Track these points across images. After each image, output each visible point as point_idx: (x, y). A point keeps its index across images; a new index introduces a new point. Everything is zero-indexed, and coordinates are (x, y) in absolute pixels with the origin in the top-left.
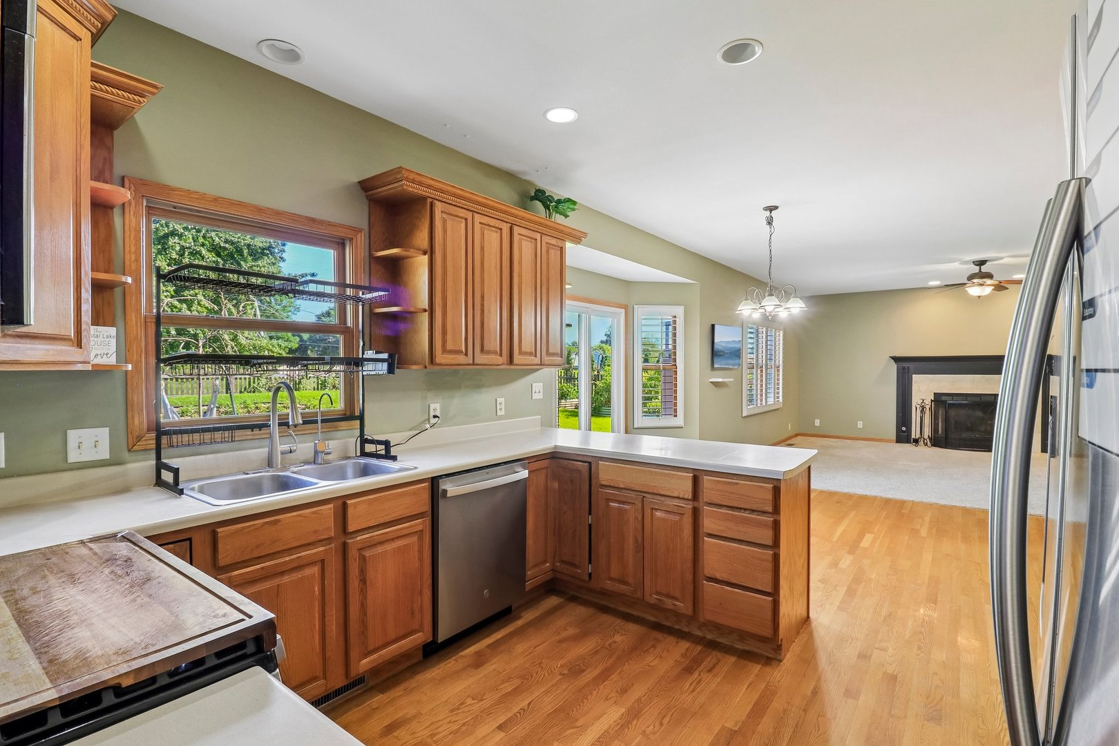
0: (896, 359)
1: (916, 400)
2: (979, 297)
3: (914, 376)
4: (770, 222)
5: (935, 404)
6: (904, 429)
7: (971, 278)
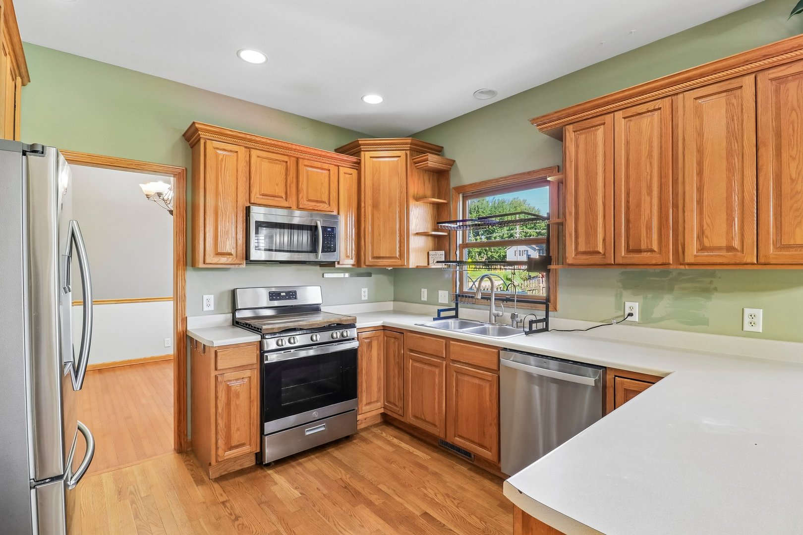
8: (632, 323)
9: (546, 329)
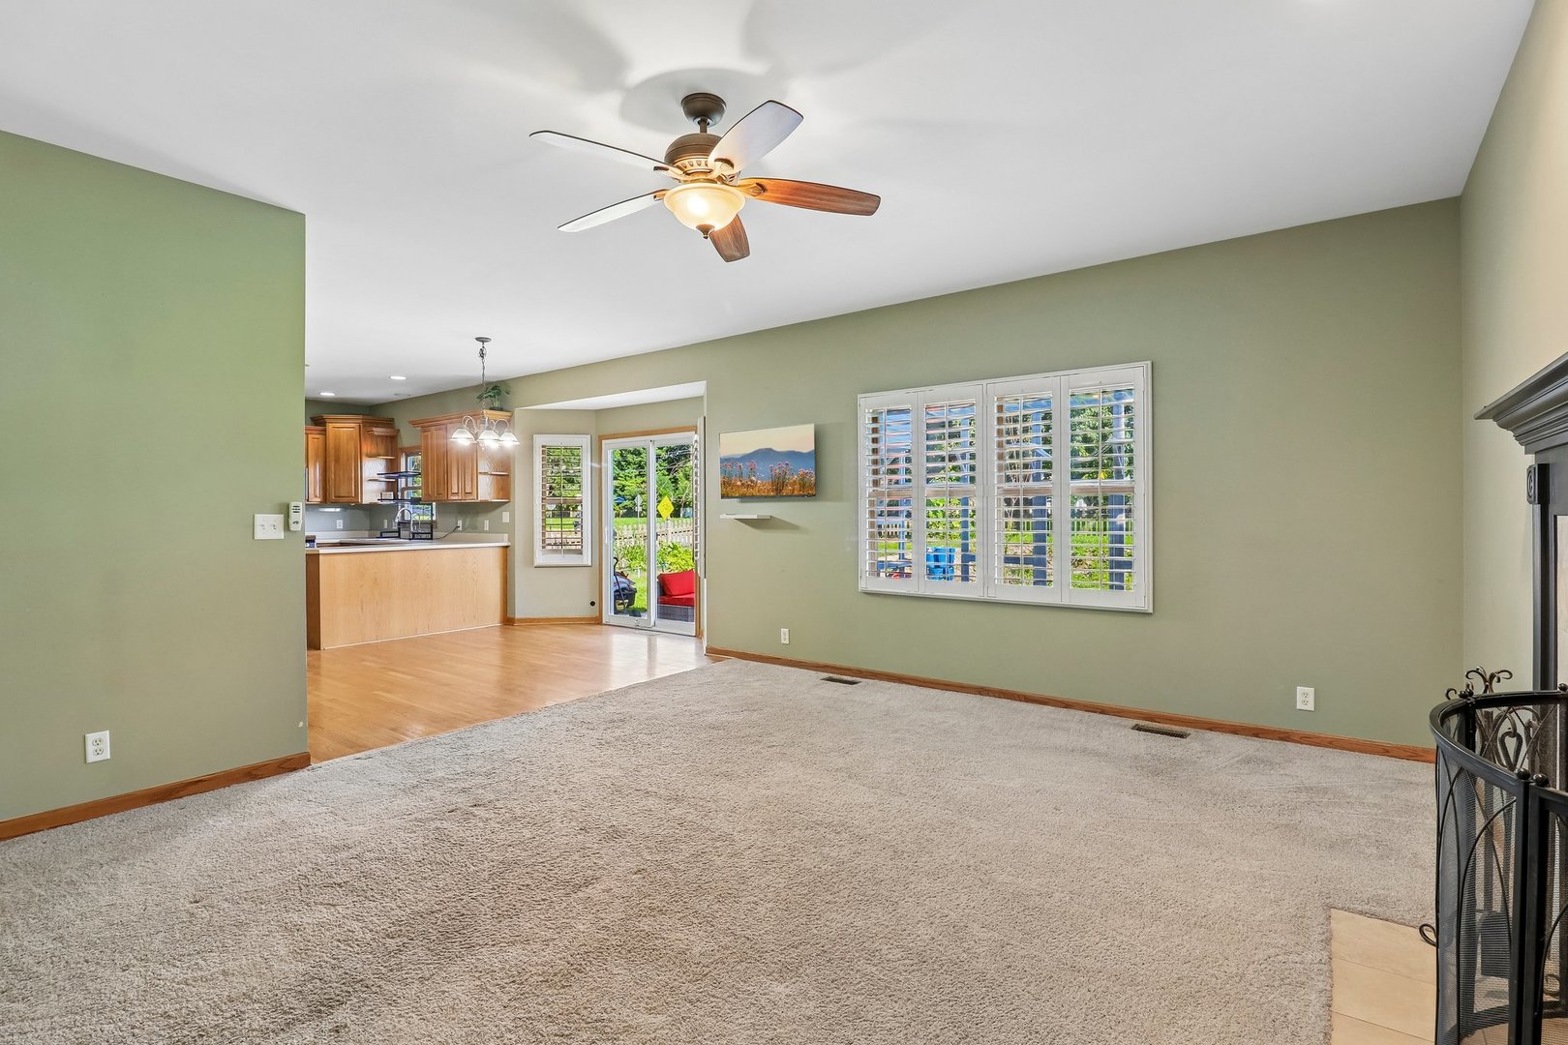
8: (460, 531)
9: (431, 539)
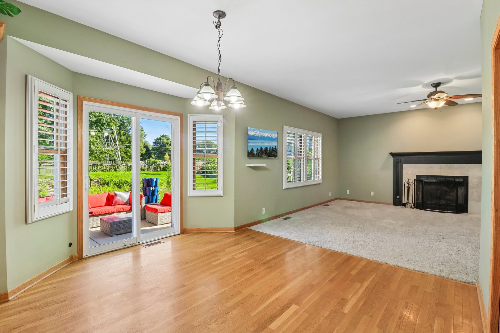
0: (393, 154)
1: (405, 179)
2: (436, 108)
3: (404, 164)
4: (218, 26)
5: (416, 182)
6: (398, 197)
7: (430, 95)
